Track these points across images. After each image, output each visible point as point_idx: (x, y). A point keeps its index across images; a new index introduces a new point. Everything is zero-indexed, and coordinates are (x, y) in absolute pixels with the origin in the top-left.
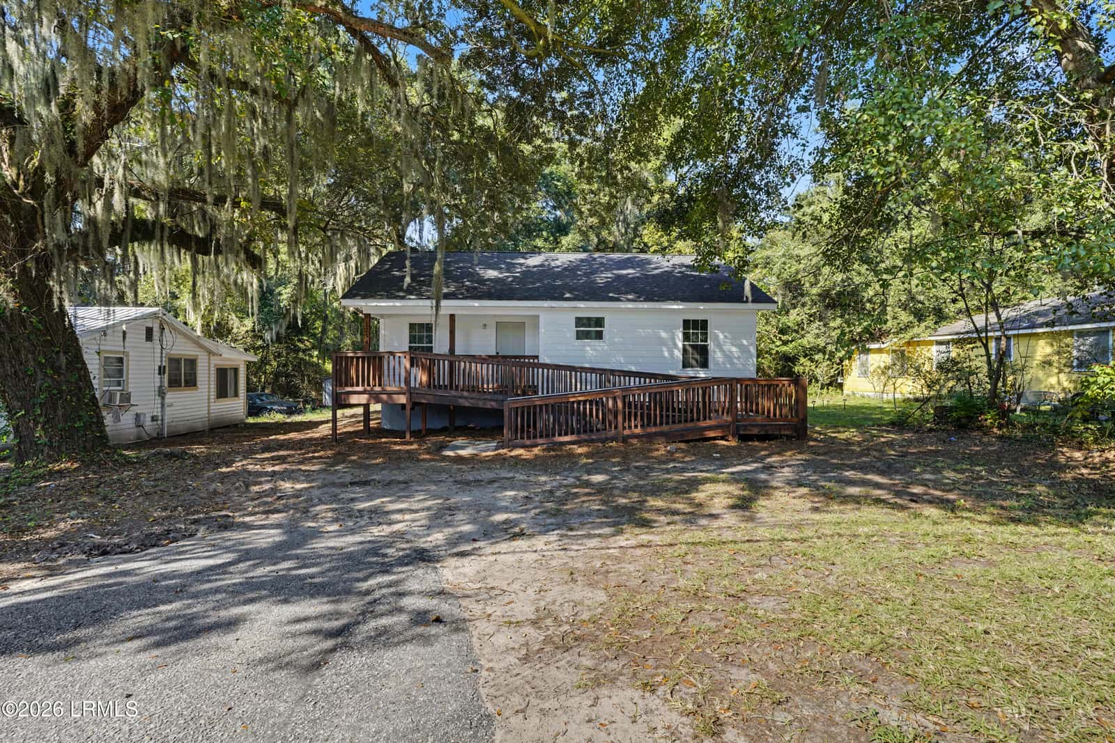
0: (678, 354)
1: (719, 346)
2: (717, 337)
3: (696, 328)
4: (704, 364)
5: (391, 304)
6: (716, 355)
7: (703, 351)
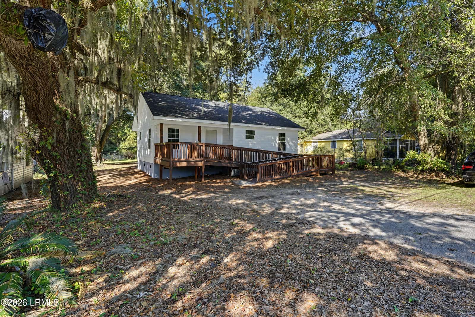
0: (277, 145)
1: (288, 143)
2: (288, 140)
3: (282, 136)
4: (284, 149)
5: (177, 120)
6: (287, 146)
7: (284, 145)
